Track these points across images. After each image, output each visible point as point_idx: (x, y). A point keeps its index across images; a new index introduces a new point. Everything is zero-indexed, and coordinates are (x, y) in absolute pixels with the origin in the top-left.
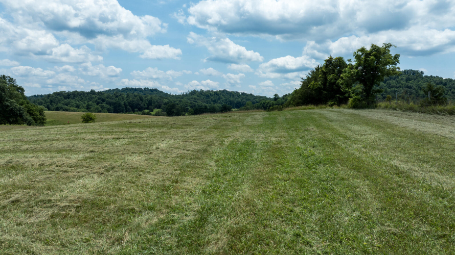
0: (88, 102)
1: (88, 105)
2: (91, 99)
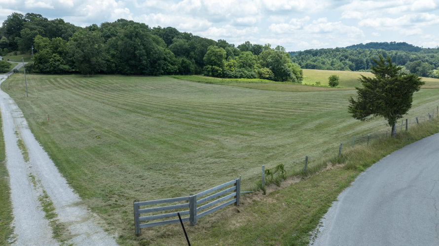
0: (333, 59)
1: (333, 62)
2: (335, 56)
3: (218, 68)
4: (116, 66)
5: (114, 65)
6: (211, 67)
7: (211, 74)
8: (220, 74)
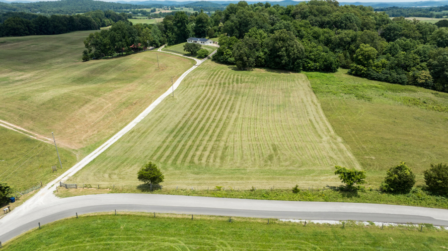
3: (362, 67)
4: (265, 61)
5: (263, 60)
6: (355, 65)
7: (354, 72)
8: (363, 73)
